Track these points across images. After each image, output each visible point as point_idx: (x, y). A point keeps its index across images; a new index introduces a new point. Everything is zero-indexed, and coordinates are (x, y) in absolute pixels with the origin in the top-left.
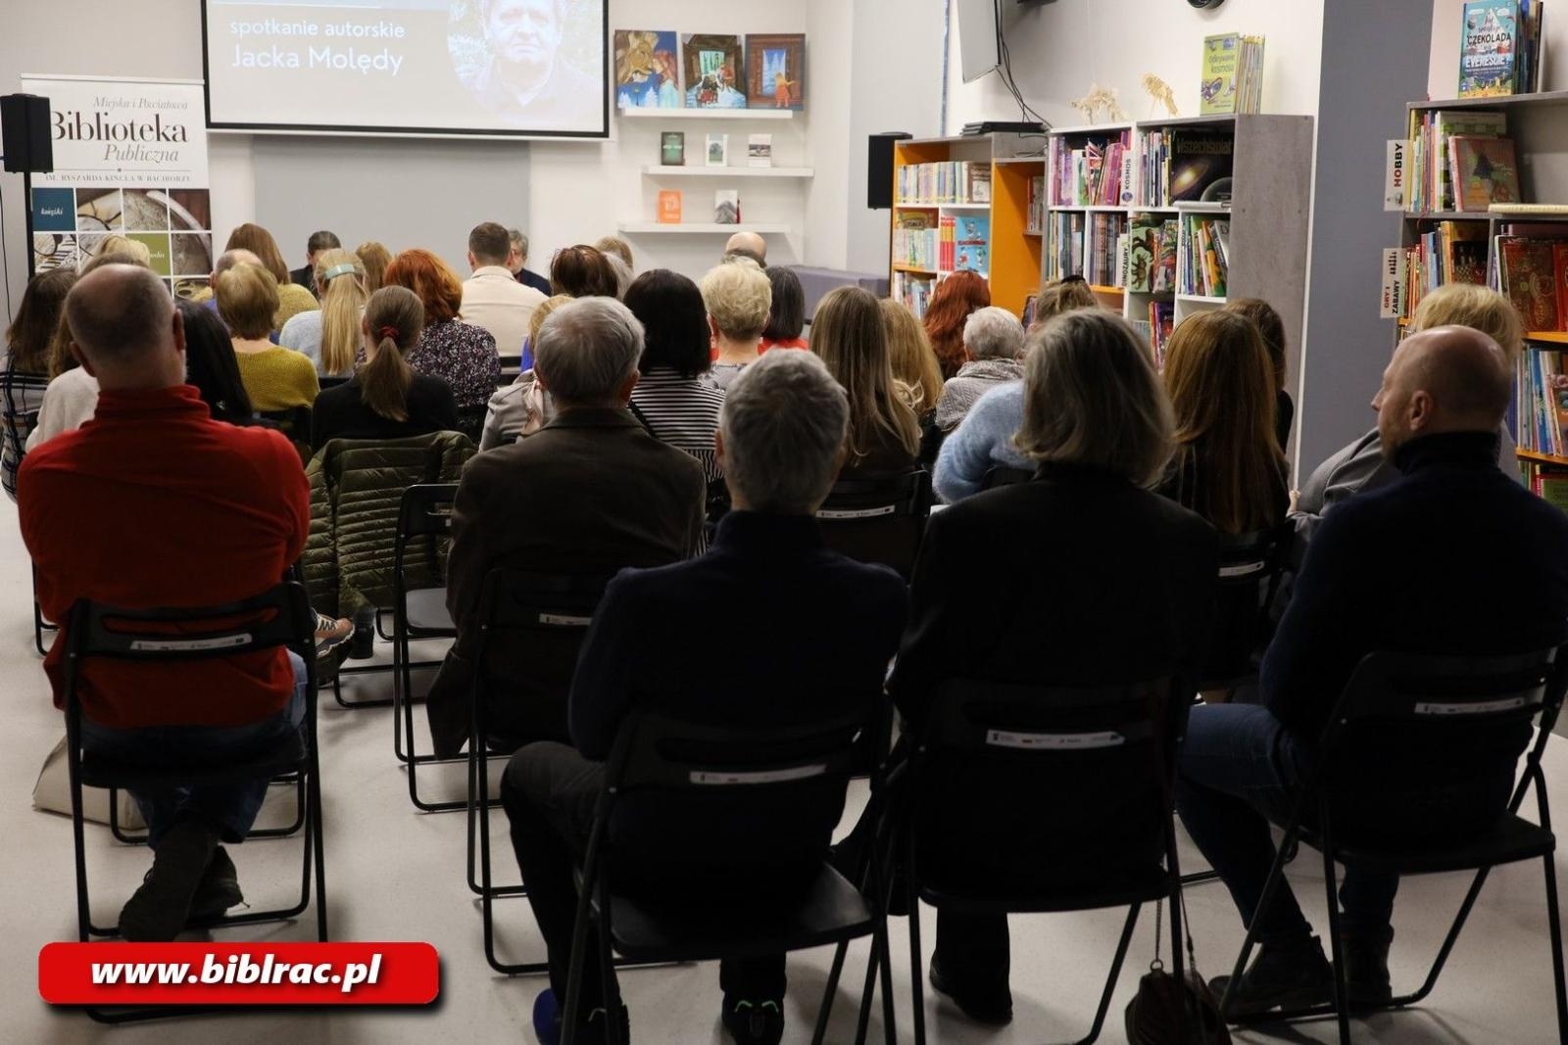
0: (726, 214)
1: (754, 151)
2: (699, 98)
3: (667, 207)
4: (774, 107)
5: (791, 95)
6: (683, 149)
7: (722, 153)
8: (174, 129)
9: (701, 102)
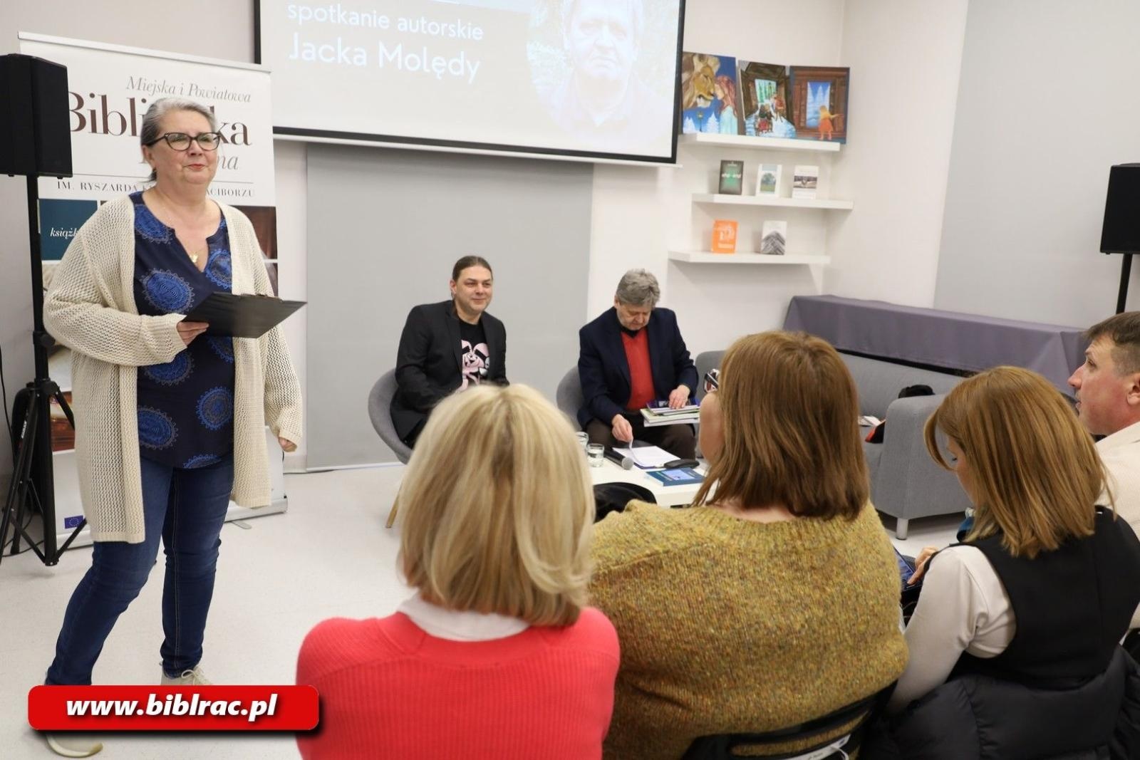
0: (772, 244)
1: (799, 183)
2: (757, 126)
3: (721, 237)
4: (817, 138)
5: (834, 128)
6: (741, 179)
7: (775, 183)
8: (234, 128)
9: (759, 130)
